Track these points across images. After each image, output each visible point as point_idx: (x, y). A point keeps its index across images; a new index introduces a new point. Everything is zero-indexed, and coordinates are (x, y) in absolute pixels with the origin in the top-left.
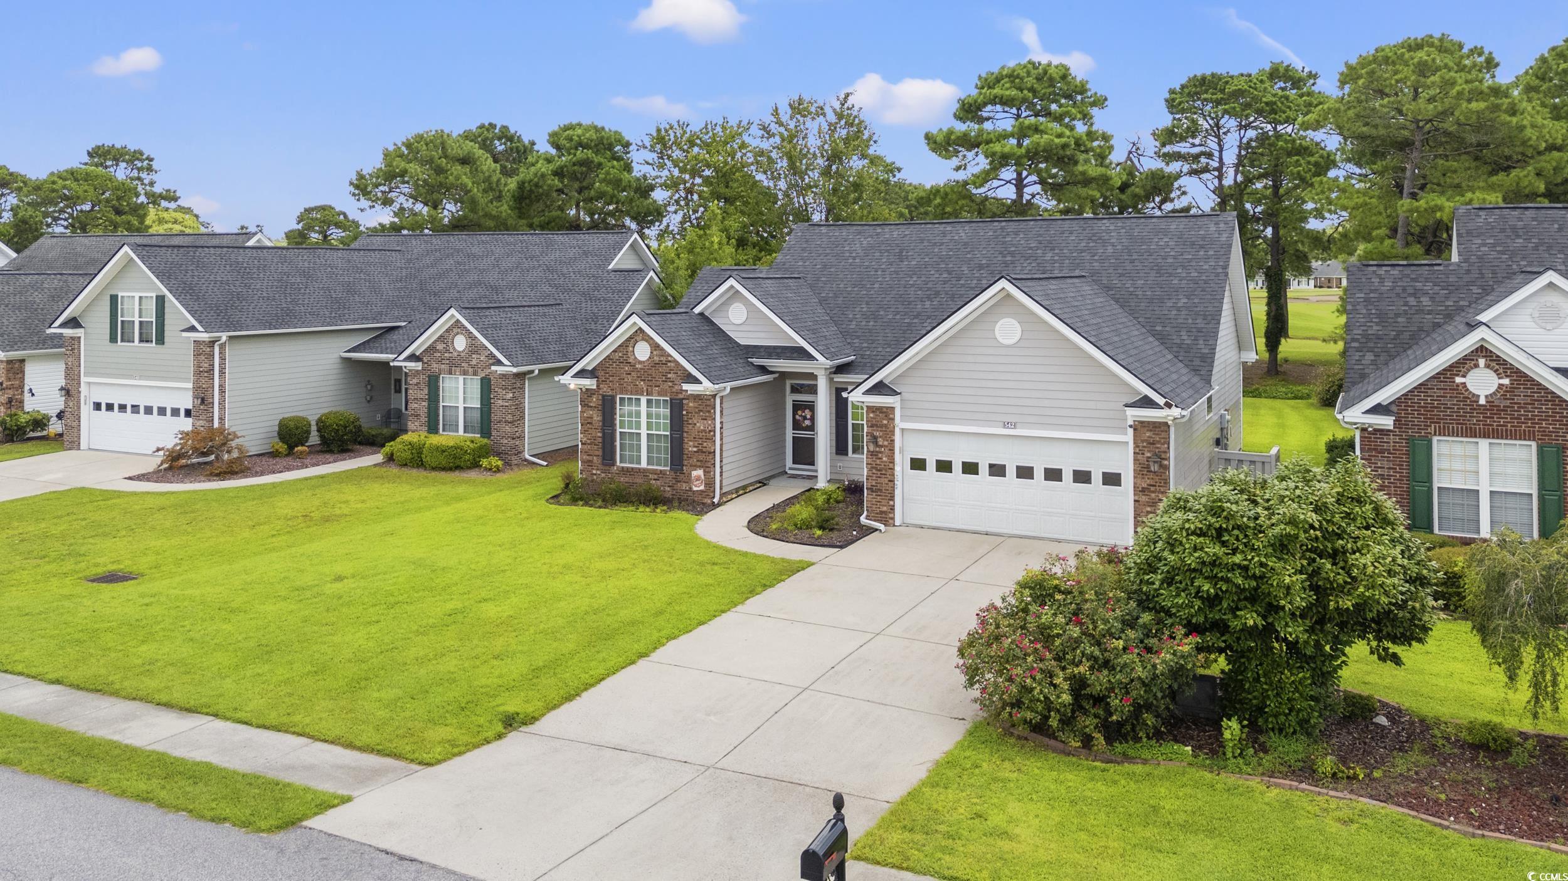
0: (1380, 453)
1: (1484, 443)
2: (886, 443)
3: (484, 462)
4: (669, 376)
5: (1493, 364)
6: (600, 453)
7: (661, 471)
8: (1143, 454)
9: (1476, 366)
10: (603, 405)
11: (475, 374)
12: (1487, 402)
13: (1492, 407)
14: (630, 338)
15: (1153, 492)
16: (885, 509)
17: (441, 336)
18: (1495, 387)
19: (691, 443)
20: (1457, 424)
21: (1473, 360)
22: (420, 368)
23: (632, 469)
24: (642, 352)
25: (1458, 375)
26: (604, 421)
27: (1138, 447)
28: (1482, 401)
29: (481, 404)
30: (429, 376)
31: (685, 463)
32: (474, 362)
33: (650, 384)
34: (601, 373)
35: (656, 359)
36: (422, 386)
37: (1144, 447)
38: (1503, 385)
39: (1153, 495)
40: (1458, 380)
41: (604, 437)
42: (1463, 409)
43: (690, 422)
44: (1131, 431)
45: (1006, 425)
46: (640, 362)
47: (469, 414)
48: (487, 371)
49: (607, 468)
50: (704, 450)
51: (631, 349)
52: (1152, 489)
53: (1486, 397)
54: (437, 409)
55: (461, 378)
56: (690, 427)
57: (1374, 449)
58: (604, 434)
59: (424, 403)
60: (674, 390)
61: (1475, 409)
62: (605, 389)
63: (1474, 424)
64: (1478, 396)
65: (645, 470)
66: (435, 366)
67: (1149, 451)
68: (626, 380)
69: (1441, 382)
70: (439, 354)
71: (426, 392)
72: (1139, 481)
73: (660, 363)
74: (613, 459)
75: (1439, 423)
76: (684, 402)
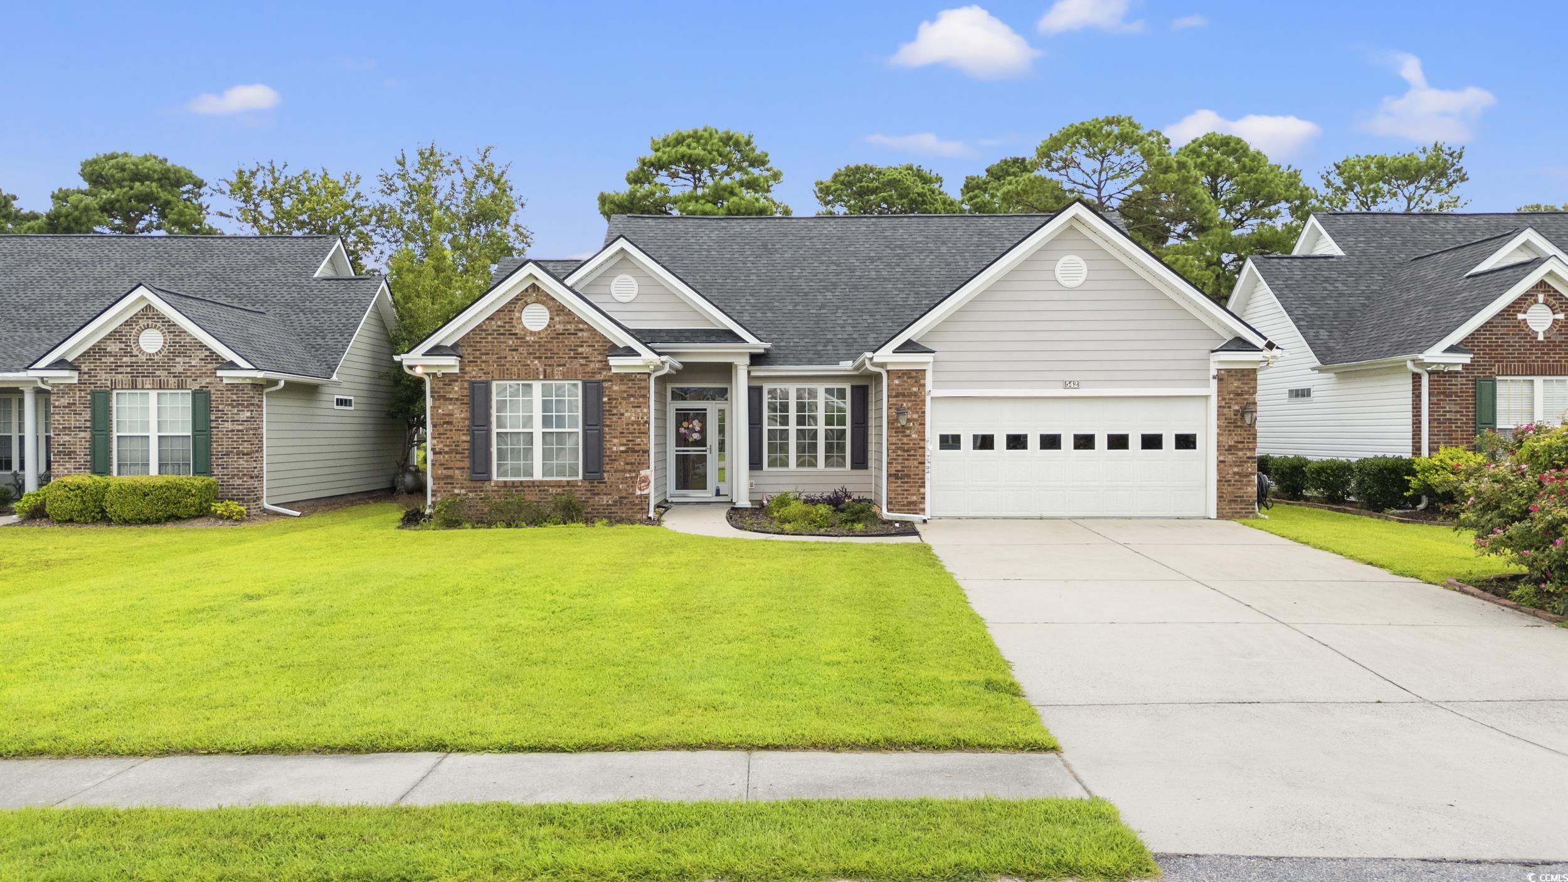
0: (1447, 396)
1: (1538, 381)
2: (915, 416)
3: (219, 507)
4: (580, 350)
5: (1551, 299)
6: (466, 463)
7: (568, 482)
8: (1229, 407)
9: (1536, 302)
10: (472, 395)
11: (180, 386)
12: (1545, 338)
13: (1549, 344)
14: (517, 299)
15: (1241, 450)
16: (914, 498)
17: (115, 331)
18: (1550, 323)
19: (616, 441)
20: (1518, 362)
21: (1533, 295)
22: (75, 381)
23: (521, 482)
24: (535, 319)
25: (1519, 312)
26: (473, 418)
27: (1224, 399)
28: (1541, 338)
29: (194, 429)
30: (93, 393)
31: (607, 468)
32: (179, 368)
33: (550, 362)
34: (467, 351)
35: (560, 327)
36: (79, 408)
37: (1231, 399)
38: (1558, 320)
39: (1240, 453)
40: (1520, 316)
41: (473, 442)
42: (1524, 346)
43: (615, 411)
44: (1214, 383)
45: (1066, 385)
46: (532, 333)
47: (167, 447)
48: (204, 381)
49: (479, 484)
50: (637, 448)
51: (517, 315)
52: (1240, 446)
53: (1544, 332)
54: (108, 440)
55: (153, 394)
56: (615, 418)
57: (1443, 393)
58: (473, 436)
59: (82, 434)
60: (588, 369)
61: (1533, 346)
62: (473, 372)
63: (1533, 361)
64: (1537, 333)
65: (541, 484)
66: (104, 378)
67: (1237, 403)
68: (509, 359)
69: (1505, 319)
70: (112, 359)
71: (87, 415)
72: (1224, 439)
73: (566, 333)
74: (488, 471)
75: (1502, 362)
76: (605, 385)
